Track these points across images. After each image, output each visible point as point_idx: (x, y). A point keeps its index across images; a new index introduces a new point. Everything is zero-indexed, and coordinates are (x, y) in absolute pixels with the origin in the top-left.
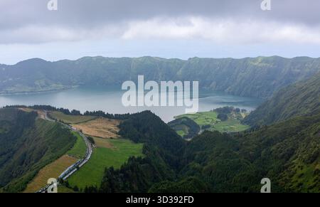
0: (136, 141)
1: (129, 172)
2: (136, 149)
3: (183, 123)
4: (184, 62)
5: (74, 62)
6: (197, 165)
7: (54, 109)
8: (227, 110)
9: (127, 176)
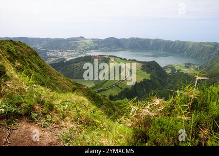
0: (148, 73)
1: (143, 84)
2: (147, 76)
3: (169, 68)
4: (173, 42)
5: (127, 39)
6: (172, 85)
7: (117, 57)
8: (189, 64)
9: (142, 86)
